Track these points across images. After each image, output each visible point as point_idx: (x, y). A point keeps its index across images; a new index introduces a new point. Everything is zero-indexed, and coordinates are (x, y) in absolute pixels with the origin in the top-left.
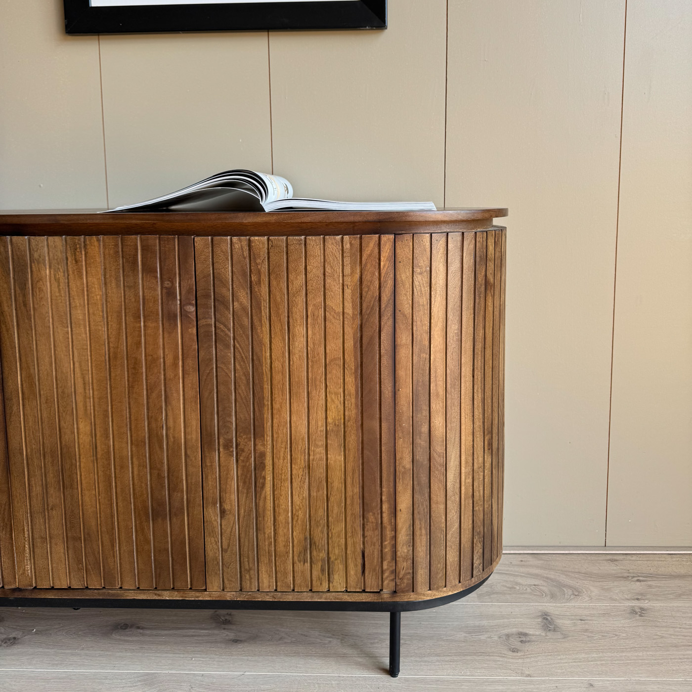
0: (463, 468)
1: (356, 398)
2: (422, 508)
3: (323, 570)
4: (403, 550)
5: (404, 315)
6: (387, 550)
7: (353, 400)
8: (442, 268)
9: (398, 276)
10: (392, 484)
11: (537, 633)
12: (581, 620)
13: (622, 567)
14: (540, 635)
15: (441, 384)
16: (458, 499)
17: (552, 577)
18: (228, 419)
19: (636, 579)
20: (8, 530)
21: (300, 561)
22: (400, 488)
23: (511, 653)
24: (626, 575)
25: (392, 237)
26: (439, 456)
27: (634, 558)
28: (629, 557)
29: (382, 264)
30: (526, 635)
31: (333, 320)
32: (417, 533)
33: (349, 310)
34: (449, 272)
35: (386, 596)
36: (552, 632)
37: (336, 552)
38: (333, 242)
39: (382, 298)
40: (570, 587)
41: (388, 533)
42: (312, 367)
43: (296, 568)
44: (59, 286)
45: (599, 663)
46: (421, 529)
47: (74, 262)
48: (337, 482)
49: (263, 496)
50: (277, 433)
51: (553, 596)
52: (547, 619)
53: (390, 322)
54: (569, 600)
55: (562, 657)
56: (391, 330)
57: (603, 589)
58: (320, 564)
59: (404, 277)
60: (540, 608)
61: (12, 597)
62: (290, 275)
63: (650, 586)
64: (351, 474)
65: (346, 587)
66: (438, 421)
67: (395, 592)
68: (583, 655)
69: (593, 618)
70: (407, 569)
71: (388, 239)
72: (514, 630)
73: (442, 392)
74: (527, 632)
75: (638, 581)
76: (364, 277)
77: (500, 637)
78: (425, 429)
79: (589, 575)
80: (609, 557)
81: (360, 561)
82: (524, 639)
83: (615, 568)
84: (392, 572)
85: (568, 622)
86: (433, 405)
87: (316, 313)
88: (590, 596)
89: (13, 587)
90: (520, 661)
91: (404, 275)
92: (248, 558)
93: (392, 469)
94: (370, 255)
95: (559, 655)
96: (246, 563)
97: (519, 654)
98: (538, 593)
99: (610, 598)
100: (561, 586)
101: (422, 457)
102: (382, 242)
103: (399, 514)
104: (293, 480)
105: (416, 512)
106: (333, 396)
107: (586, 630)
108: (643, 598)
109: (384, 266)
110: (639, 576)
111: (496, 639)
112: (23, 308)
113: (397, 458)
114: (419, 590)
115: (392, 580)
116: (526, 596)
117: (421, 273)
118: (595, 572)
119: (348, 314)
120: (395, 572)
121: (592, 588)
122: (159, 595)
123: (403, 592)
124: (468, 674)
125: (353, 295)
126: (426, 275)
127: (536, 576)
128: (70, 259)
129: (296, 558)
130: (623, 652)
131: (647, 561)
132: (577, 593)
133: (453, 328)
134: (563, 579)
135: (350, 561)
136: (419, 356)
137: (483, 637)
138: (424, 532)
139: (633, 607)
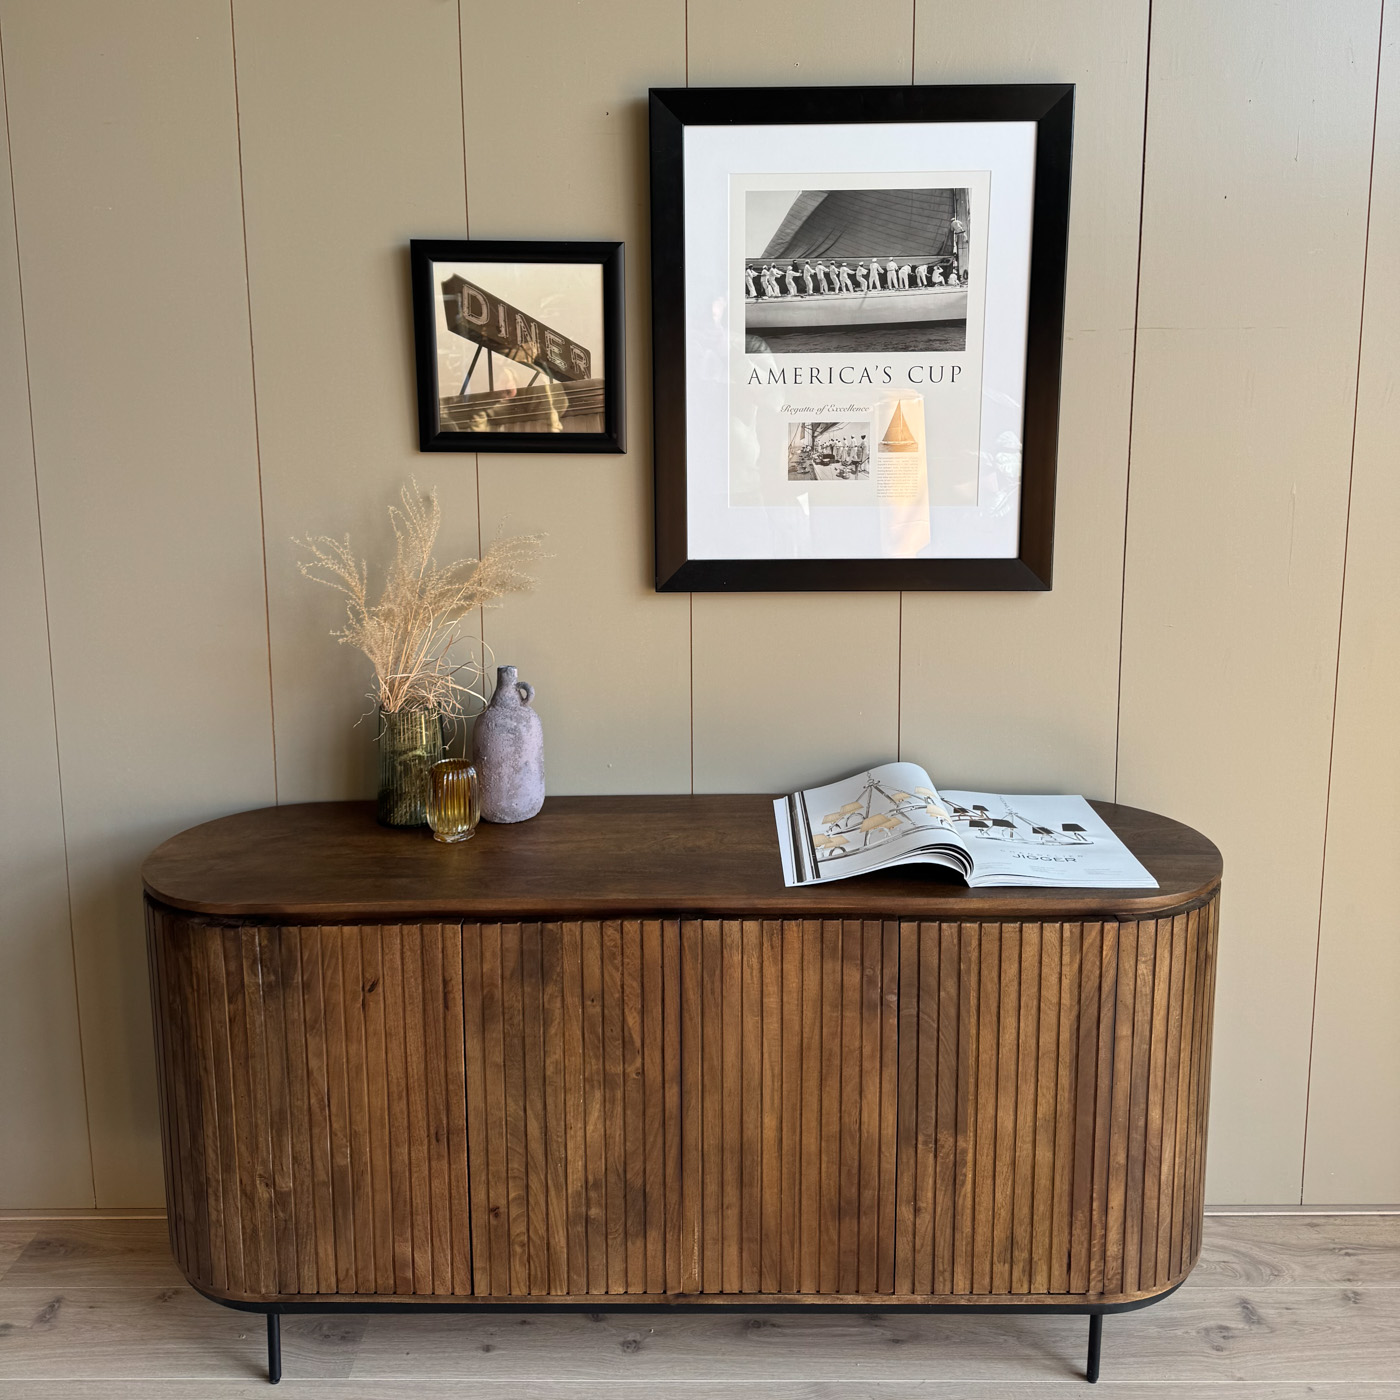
0: (1177, 1159)
1: (1070, 1092)
2: (1134, 1206)
3: (1024, 1271)
4: (1113, 1249)
5: (1126, 1007)
6: (1096, 1249)
7: (1066, 1095)
8: (1167, 955)
9: (1121, 965)
10: (1104, 1181)
11: (1241, 1326)
12: (1287, 1309)
13: (1326, 1236)
14: (1243, 1329)
15: (1160, 1074)
16: (1171, 1192)
17: (1243, 1250)
18: (928, 1114)
19: (1343, 1252)
20: (676, 1231)
21: (999, 1262)
22: (1113, 1184)
23: (1215, 1352)
24: (1332, 1246)
25: (1116, 925)
26: (1155, 1149)
27: (1338, 1221)
28: (1332, 1220)
29: (1104, 953)
30: (1226, 1328)
31: (1049, 1012)
32: (1129, 1230)
33: (1066, 1000)
34: (1174, 957)
35: (1092, 1298)
36: (1257, 1326)
37: (1039, 1252)
38: (1051, 930)
39: (1103, 989)
40: (1267, 1264)
41: (1098, 1231)
42: (1023, 1060)
43: (995, 1269)
44: (752, 973)
45: (1315, 1362)
46: (1133, 1226)
47: (770, 948)
48: (1043, 1181)
49: (962, 1193)
50: (981, 1129)
51: (1248, 1277)
52: (1248, 1308)
53: (1110, 1014)
54: (1269, 1282)
55: (1273, 1356)
56: (1111, 1021)
57: (1307, 1267)
58: (1021, 1265)
59: (1127, 966)
60: (1237, 1293)
61: (674, 1302)
62: (1003, 964)
63: (1362, 1262)
64: (1060, 1171)
65: (1049, 1289)
66: (1155, 1114)
67: (1102, 1293)
68: (1296, 1354)
69: (1301, 1306)
70: (1117, 1269)
71: (1111, 927)
72: (1212, 1323)
73: (1160, 1082)
74: (1228, 1325)
75: (1347, 1254)
76: (1084, 966)
77: (1198, 1333)
78: (1142, 1123)
79: (1286, 1247)
80: (1308, 1221)
81: (1065, 1260)
82: (1226, 1334)
83: (1316, 1236)
84: (1100, 1273)
85: (1272, 1311)
86: (1151, 1097)
87: (1030, 1005)
88: (1292, 1277)
89: (677, 1292)
90: (1228, 1361)
91: (1127, 964)
92: (943, 1258)
93: (1106, 1166)
94: (1092, 944)
95: (1269, 1354)
96: (941, 1265)
97: (1225, 1353)
98: (1231, 1274)
99: (1317, 1279)
100: (1256, 1263)
101: (1136, 1152)
102: (1105, 931)
103: (1110, 1211)
104: (997, 1178)
105: (1128, 1209)
106: (1045, 1091)
107: (1295, 1322)
108: (1356, 1278)
109: (1107, 955)
110: (1347, 1248)
111: (1194, 1334)
112: (710, 995)
113: (1111, 1154)
114: (1128, 1291)
115: (1099, 1281)
116: (1217, 1277)
117: (1145, 962)
118: (1294, 1242)
119: (1065, 1005)
120: (1103, 1272)
121: (1293, 1266)
122: (842, 1299)
123: (1110, 1293)
124: (1173, 1378)
125: (1071, 985)
126: (1151, 963)
127: (1223, 1249)
128: (765, 945)
129: (995, 1258)
130: (1340, 1349)
131: (1355, 1225)
132: (1276, 1273)
133: (1175, 1014)
134: (1256, 1252)
135: (1054, 1261)
136: (1140, 1047)
137: (1179, 1333)
138: (1136, 1229)
139: (1345, 1290)
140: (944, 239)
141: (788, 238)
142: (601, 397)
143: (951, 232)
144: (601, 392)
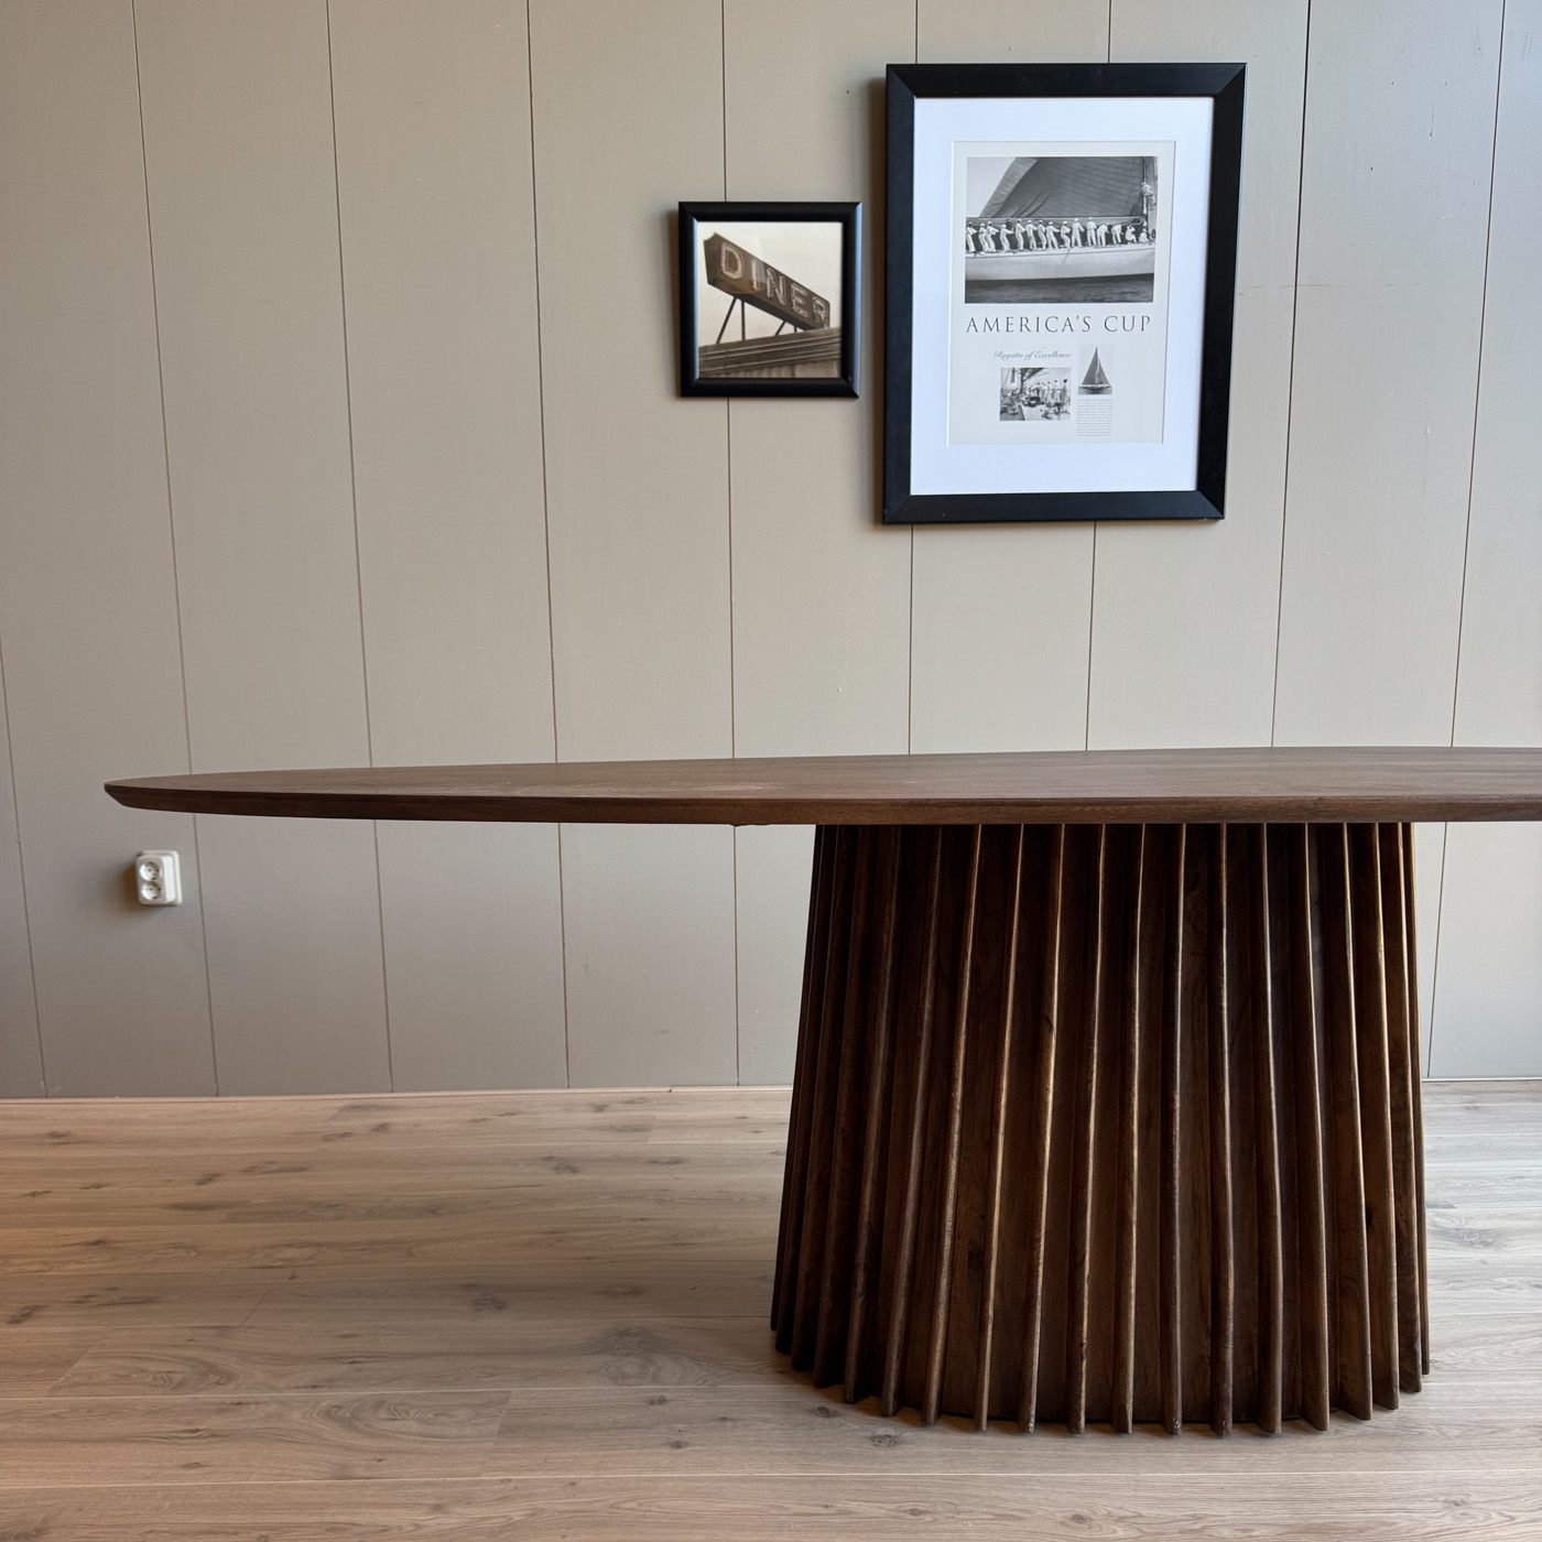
140: (1135, 201)
141: (1003, 200)
142: (838, 345)
143: (1142, 195)
144: (838, 340)
